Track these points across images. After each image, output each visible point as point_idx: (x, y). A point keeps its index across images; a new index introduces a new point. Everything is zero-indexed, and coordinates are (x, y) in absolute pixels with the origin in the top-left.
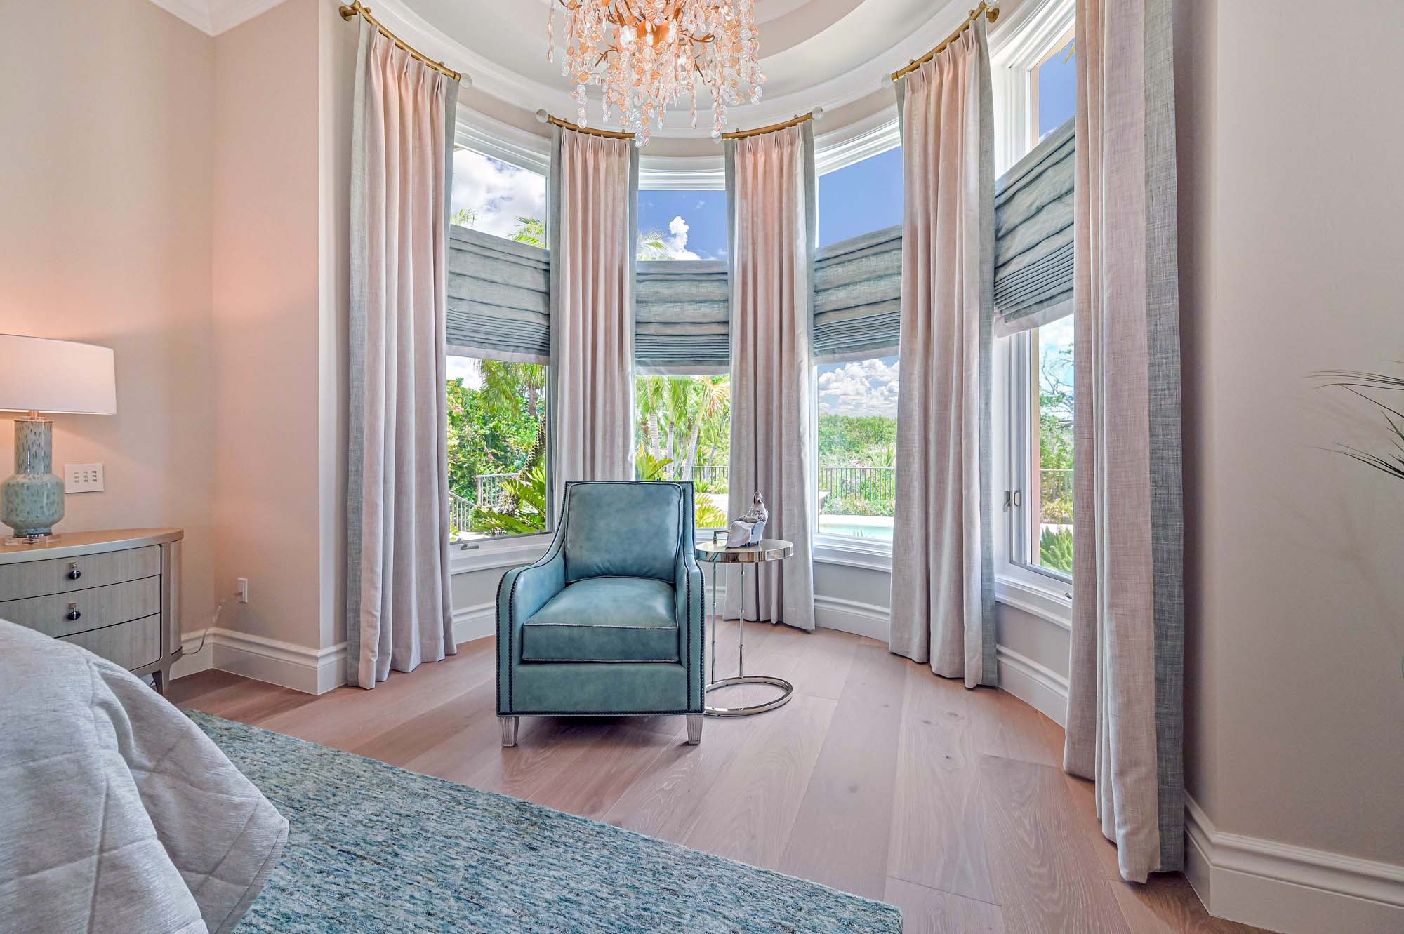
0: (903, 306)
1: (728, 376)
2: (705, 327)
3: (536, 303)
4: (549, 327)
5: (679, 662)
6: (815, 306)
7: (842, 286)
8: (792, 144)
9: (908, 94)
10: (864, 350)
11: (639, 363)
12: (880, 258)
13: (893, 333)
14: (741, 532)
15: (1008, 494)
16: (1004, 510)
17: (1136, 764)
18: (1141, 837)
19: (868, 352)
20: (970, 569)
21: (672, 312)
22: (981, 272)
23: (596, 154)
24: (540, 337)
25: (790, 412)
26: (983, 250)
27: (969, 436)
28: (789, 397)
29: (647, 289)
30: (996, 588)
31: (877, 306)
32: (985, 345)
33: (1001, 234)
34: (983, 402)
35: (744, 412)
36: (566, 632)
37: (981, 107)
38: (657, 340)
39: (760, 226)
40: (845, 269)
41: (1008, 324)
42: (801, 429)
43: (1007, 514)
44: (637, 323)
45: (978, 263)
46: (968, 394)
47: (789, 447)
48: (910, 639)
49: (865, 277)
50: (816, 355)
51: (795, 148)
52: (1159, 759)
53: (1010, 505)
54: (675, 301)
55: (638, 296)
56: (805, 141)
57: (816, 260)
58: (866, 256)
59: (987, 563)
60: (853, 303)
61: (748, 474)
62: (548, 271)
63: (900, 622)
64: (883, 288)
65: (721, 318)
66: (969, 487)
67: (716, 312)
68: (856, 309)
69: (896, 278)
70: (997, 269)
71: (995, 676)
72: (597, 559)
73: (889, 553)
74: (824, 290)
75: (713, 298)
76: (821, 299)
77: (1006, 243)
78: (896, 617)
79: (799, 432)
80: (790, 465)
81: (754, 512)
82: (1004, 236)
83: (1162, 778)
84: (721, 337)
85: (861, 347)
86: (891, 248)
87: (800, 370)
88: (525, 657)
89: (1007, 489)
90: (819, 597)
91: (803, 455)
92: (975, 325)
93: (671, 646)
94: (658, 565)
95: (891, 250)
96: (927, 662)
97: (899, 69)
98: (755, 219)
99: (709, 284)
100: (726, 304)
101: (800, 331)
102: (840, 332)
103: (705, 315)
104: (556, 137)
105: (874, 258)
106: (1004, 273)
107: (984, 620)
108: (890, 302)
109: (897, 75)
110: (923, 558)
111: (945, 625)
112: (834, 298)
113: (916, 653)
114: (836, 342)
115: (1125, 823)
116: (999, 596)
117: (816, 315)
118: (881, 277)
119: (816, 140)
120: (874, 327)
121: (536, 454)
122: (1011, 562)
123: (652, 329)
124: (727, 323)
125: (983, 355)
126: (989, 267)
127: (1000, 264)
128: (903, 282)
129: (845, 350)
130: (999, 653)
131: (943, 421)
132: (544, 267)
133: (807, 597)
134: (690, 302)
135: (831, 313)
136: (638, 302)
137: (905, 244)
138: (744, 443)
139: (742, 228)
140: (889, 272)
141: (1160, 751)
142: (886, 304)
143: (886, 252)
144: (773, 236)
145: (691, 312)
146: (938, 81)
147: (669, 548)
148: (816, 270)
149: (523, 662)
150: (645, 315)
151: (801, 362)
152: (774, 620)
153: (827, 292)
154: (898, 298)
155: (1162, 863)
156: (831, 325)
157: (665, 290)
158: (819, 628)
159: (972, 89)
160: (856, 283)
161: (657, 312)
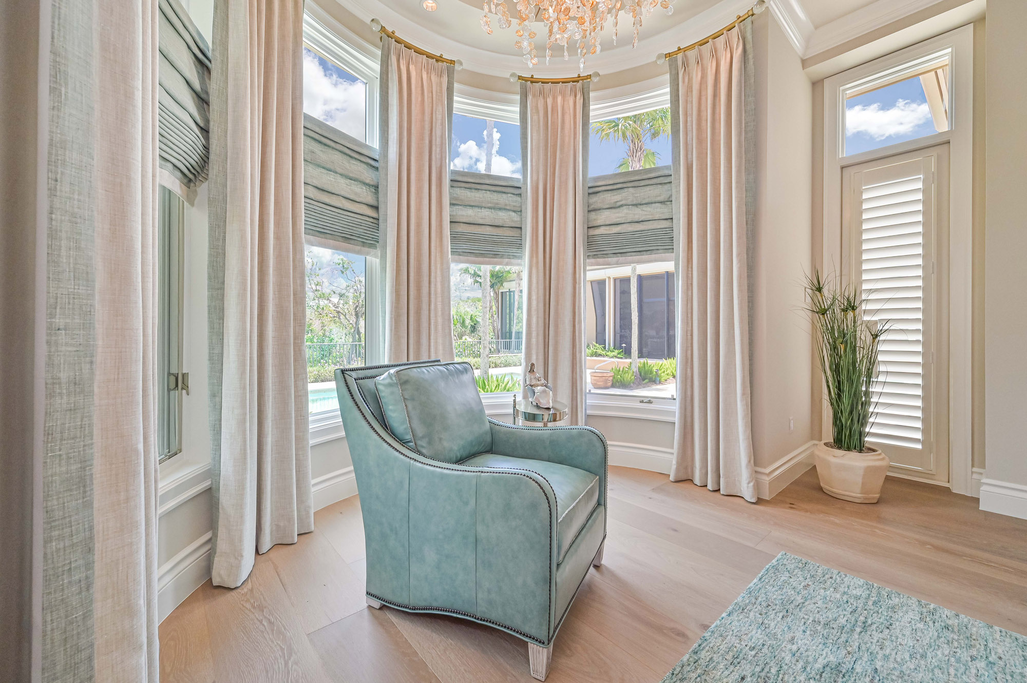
7: (470, 206)
10: (485, 257)
12: (500, 195)
19: (487, 259)
40: (473, 194)
49: (490, 205)
58: (489, 191)
60: (481, 222)
68: (483, 227)
85: (482, 255)
86: (508, 192)
95: (508, 193)
102: (469, 240)
105: (495, 194)
108: (508, 228)
114: (465, 246)
118: (500, 209)
120: (495, 243)
127: (592, 225)
135: (462, 224)
140: (508, 208)
142: (505, 228)
143: (504, 193)
156: (463, 234)
160: (481, 207)
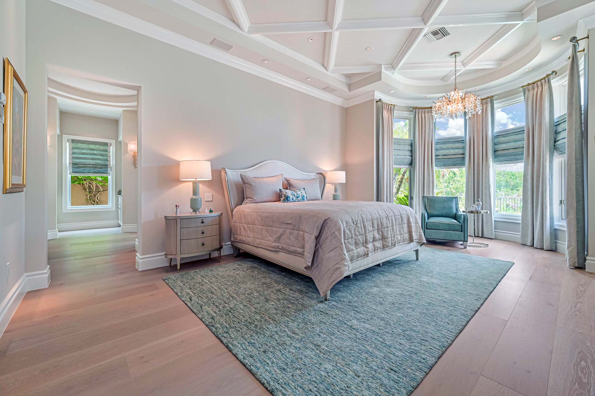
0: (525, 149)
1: (464, 168)
2: (457, 155)
3: (409, 153)
4: (412, 159)
5: (462, 231)
6: (495, 149)
7: (504, 143)
8: (486, 104)
9: (527, 92)
11: (436, 166)
13: (522, 156)
14: (475, 207)
15: (561, 201)
16: (560, 205)
17: (571, 246)
18: (572, 259)
20: (546, 220)
21: (446, 152)
22: (550, 143)
23: (425, 113)
24: (410, 161)
25: (485, 178)
26: (550, 137)
27: (546, 185)
28: (486, 175)
29: (438, 146)
30: (555, 225)
31: (516, 149)
32: (551, 162)
33: (557, 132)
34: (550, 178)
35: (470, 179)
36: (436, 223)
37: (550, 100)
38: (442, 160)
39: (476, 127)
40: (505, 138)
41: (560, 156)
42: (490, 183)
43: (561, 206)
44: (436, 156)
45: (549, 140)
46: (545, 175)
47: (486, 188)
48: (527, 240)
49: (512, 141)
50: (495, 162)
51: (488, 105)
52: (577, 246)
53: (562, 204)
54: (448, 149)
55: (436, 148)
56: (491, 103)
57: (495, 136)
58: (513, 135)
59: (552, 218)
60: (508, 148)
61: (471, 196)
62: (412, 145)
63: (524, 236)
64: (519, 144)
65: (462, 152)
66: (546, 198)
67: (460, 151)
69: (523, 141)
70: (555, 142)
71: (555, 248)
72: (436, 213)
73: (520, 218)
74: (498, 144)
75: (459, 147)
76: (497, 147)
77: (558, 135)
78: (522, 235)
79: (489, 184)
80: (486, 193)
81: (478, 203)
82: (558, 133)
83: (578, 249)
84: (462, 158)
85: (511, 160)
87: (489, 167)
88: (427, 228)
89: (561, 200)
90: (495, 230)
91: (490, 191)
92: (548, 157)
93: (460, 228)
94: (451, 215)
95: (521, 134)
96: (533, 246)
97: (524, 85)
98: (474, 125)
99: (457, 144)
100: (463, 149)
101: (489, 156)
102: (504, 156)
103: (456, 152)
104: (414, 112)
105: (516, 136)
106: (557, 143)
107: (551, 233)
108: (521, 148)
109: (523, 86)
110: (532, 218)
111: (538, 234)
112: (501, 146)
113: (529, 243)
115: (568, 257)
116: (556, 227)
117: (495, 151)
118: (518, 141)
119: (495, 102)
120: (515, 155)
121: (398, 190)
122: (562, 219)
123: (440, 157)
124: (464, 154)
125: (550, 164)
126: (552, 142)
127: (556, 140)
128: (525, 142)
129: (506, 161)
130: (556, 242)
131: (538, 181)
132: (411, 144)
133: (492, 230)
134: (452, 149)
135: (500, 151)
136: (436, 150)
137: (526, 132)
138: (470, 187)
139: (469, 128)
140: (520, 140)
141: (578, 245)
142: (519, 148)
143: (519, 134)
144: (480, 130)
145: (452, 152)
146: (537, 90)
147: (454, 211)
148: (495, 138)
149: (427, 229)
150: (438, 154)
151: (490, 165)
152: (480, 236)
153: (499, 145)
154: (524, 147)
155: (578, 265)
156: (500, 154)
157: (444, 146)
158: (495, 239)
159: (547, 95)
160: (509, 142)
161: (441, 152)
